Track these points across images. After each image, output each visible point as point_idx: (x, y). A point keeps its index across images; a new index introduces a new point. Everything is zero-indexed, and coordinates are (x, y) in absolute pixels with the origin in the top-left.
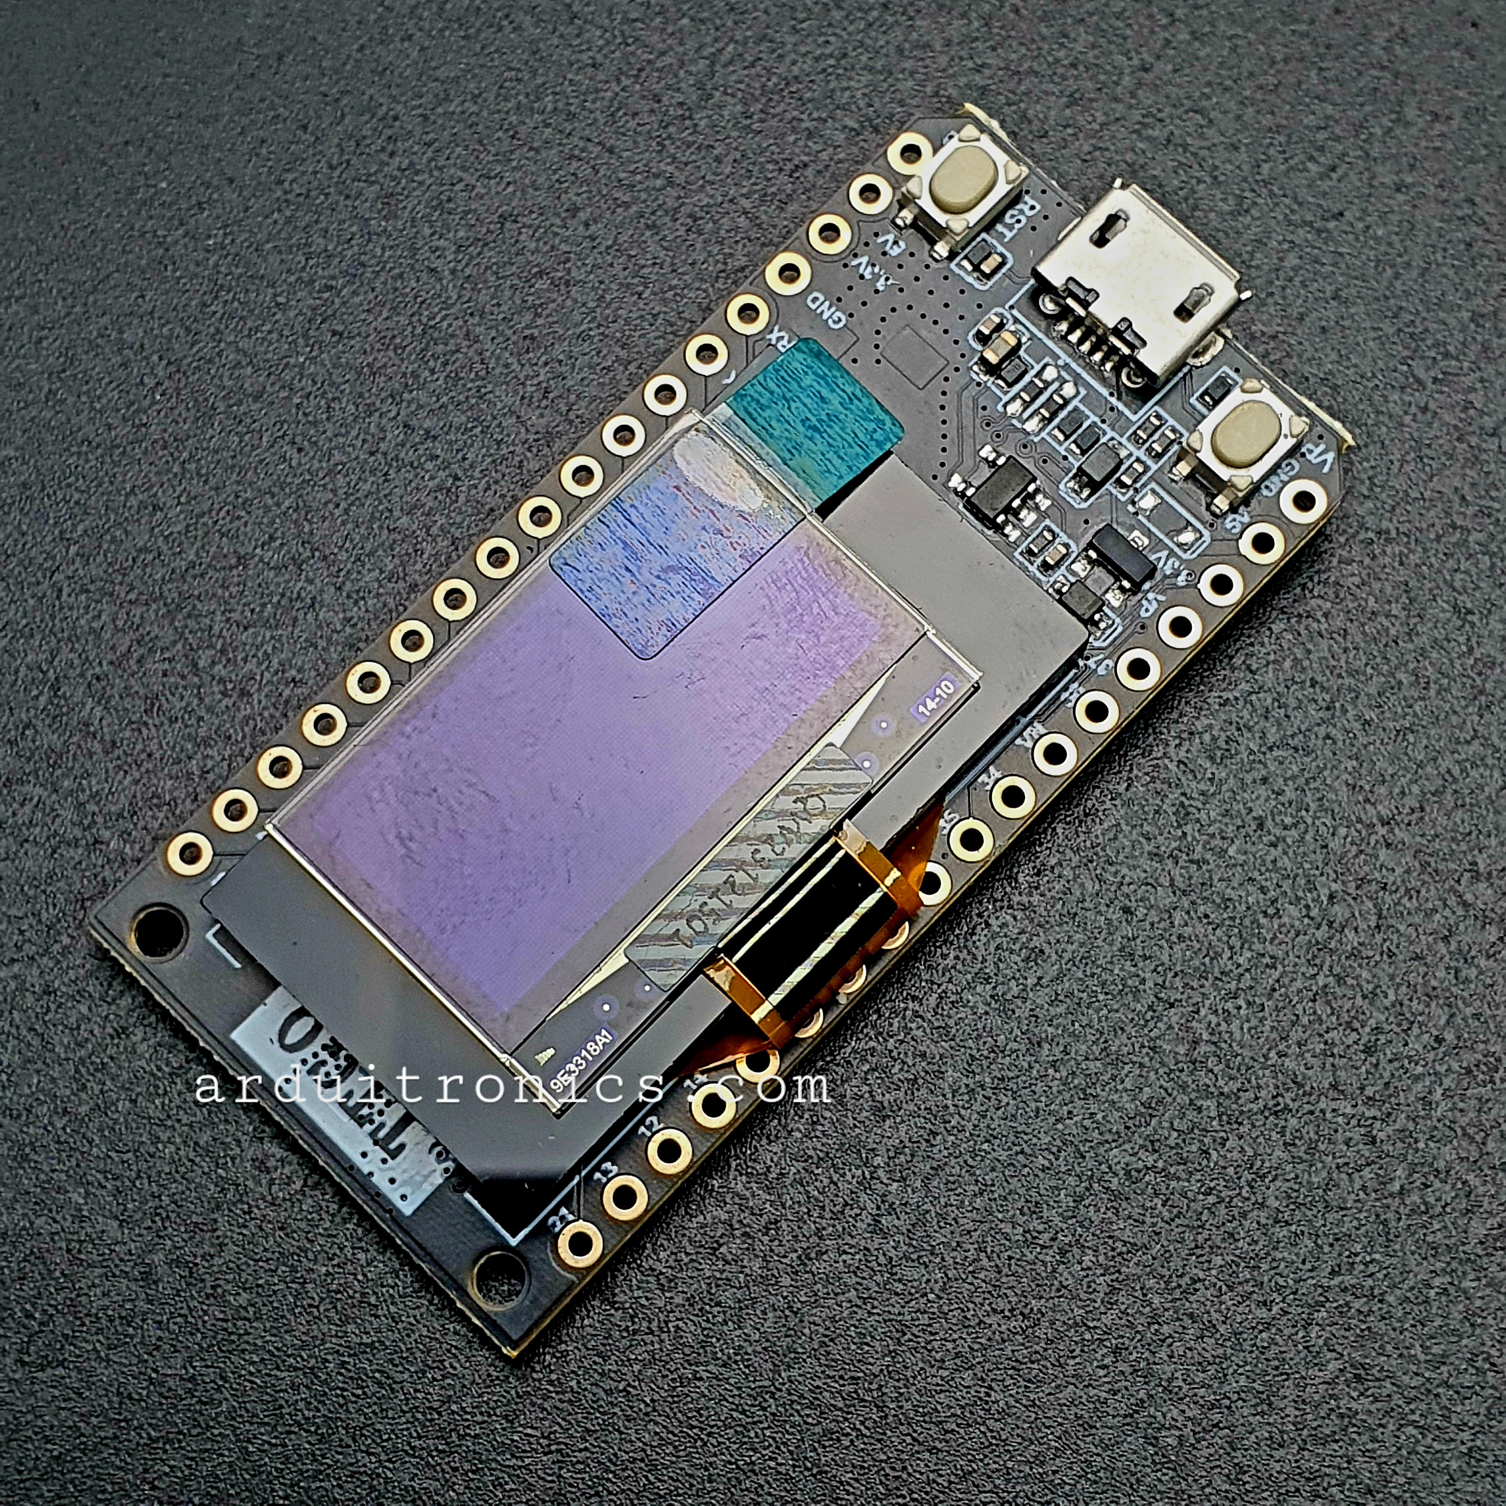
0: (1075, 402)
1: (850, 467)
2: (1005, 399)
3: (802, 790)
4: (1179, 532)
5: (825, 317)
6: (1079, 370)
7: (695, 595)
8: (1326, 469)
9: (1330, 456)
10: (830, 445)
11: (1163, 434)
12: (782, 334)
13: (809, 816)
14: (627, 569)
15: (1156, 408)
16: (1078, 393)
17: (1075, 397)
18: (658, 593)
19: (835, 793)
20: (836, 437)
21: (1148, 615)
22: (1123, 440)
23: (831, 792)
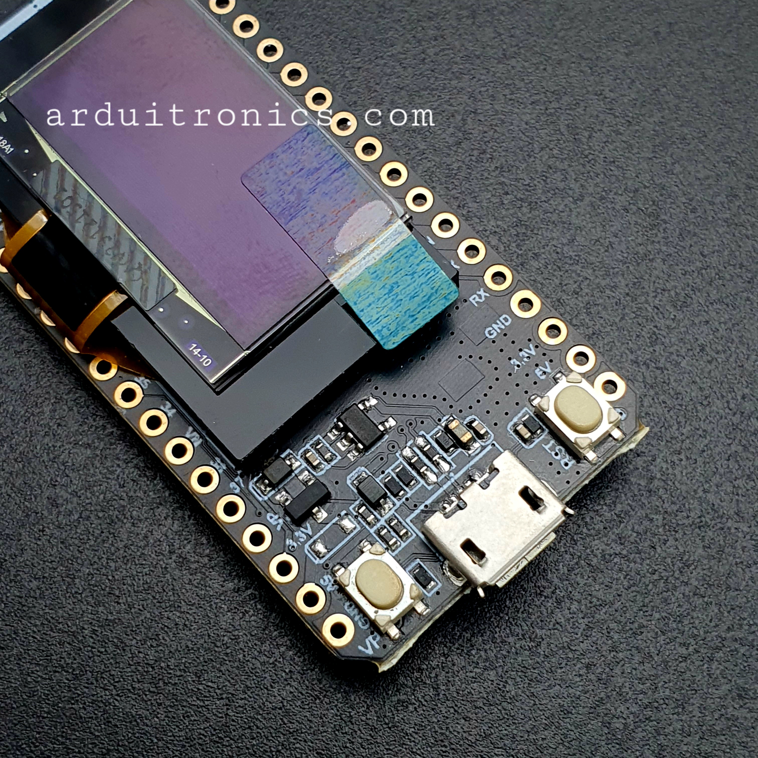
0: (422, 482)
1: (362, 310)
2: (428, 437)
3: (146, 268)
4: (325, 543)
5: (494, 325)
6: (445, 487)
7: (280, 209)
9: (370, 652)
10: (379, 299)
11: (393, 537)
12: (483, 299)
13: (129, 270)
14: (302, 169)
15: (414, 535)
16: (429, 485)
17: (426, 483)
18: (283, 187)
19: (142, 288)
20: (385, 303)
21: (268, 518)
22: (392, 511)
23: (143, 285)
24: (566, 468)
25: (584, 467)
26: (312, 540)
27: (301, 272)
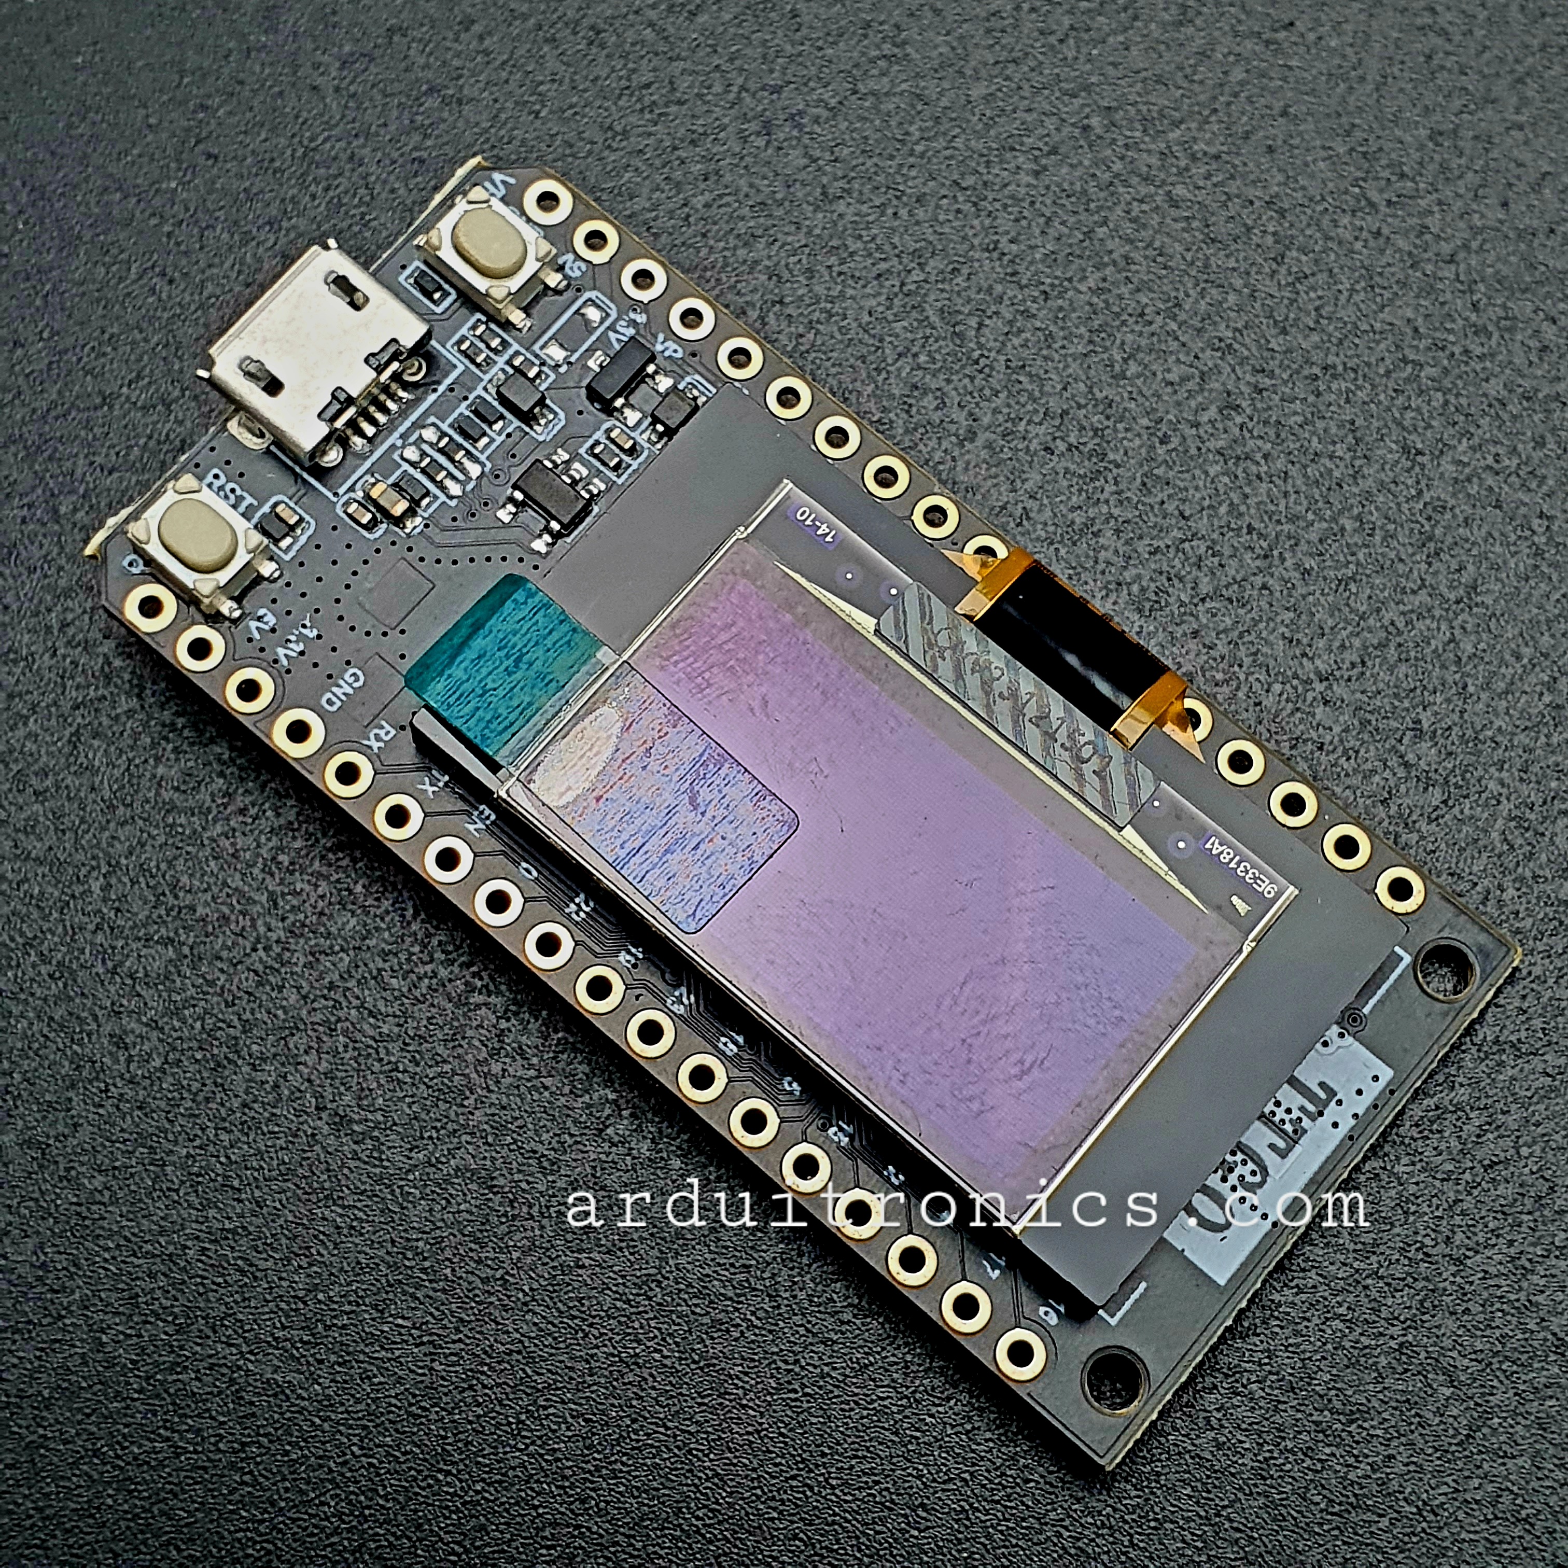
0: (445, 427)
2: (443, 498)
3: (931, 652)
4: (587, 322)
5: (350, 691)
6: (407, 424)
7: (722, 773)
8: (512, 181)
9: (498, 177)
11: (478, 338)
12: (372, 735)
13: (957, 646)
15: (448, 346)
16: (434, 424)
17: (437, 427)
18: (722, 812)
19: (931, 618)
21: (680, 350)
22: (487, 378)
23: (930, 623)
24: (215, 471)
26: (607, 324)
27: (671, 669)
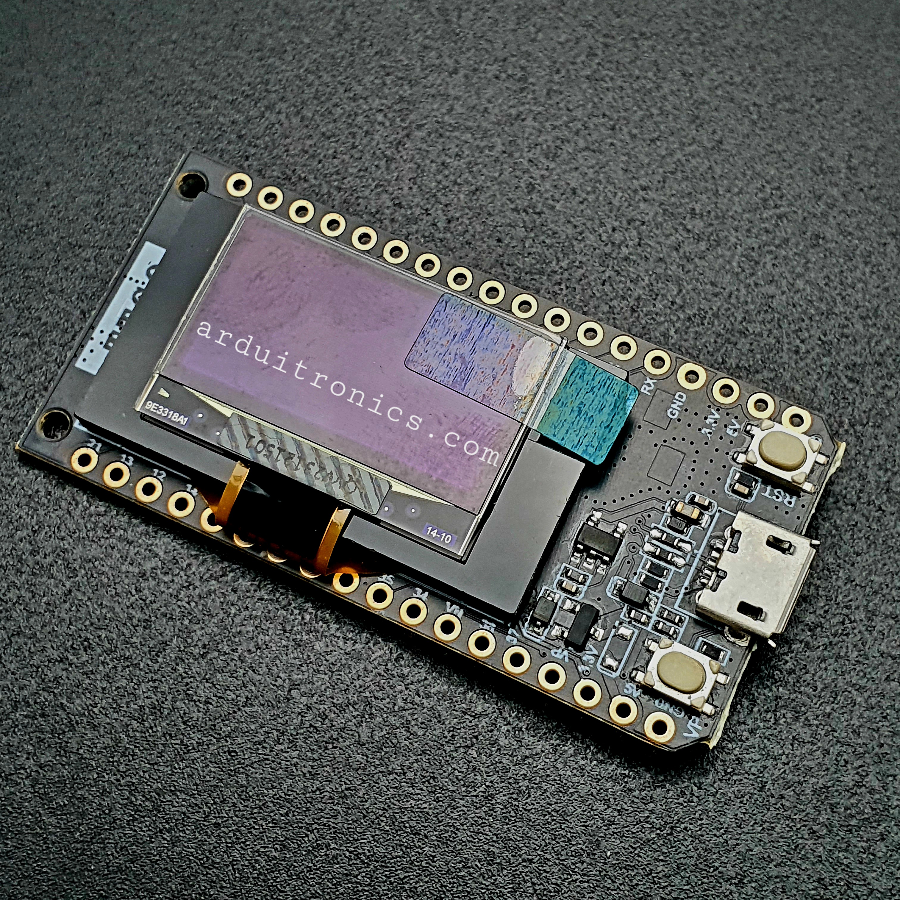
0: (673, 568)
1: (563, 439)
2: (660, 526)
3: (357, 477)
4: (612, 657)
5: (673, 406)
6: (695, 565)
7: (452, 378)
8: (686, 735)
9: (696, 735)
10: (573, 423)
11: (671, 627)
12: (653, 385)
13: (343, 485)
14: (455, 336)
15: (688, 618)
16: (680, 568)
17: (677, 567)
18: (446, 358)
19: (361, 496)
20: (580, 425)
21: (553, 655)
22: (659, 605)
23: (361, 493)
24: (792, 506)
25: (805, 499)
26: (600, 659)
27: (495, 426)
